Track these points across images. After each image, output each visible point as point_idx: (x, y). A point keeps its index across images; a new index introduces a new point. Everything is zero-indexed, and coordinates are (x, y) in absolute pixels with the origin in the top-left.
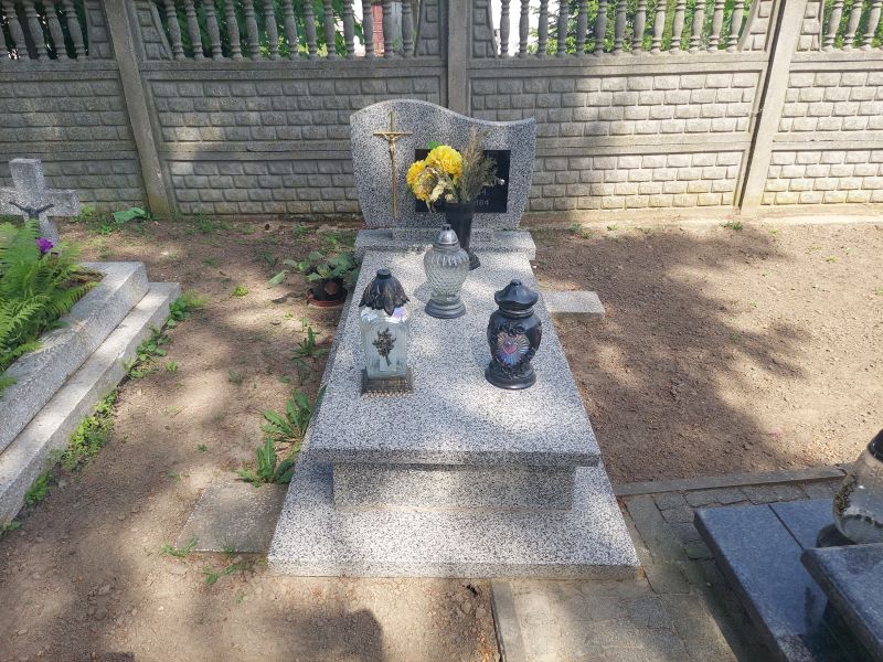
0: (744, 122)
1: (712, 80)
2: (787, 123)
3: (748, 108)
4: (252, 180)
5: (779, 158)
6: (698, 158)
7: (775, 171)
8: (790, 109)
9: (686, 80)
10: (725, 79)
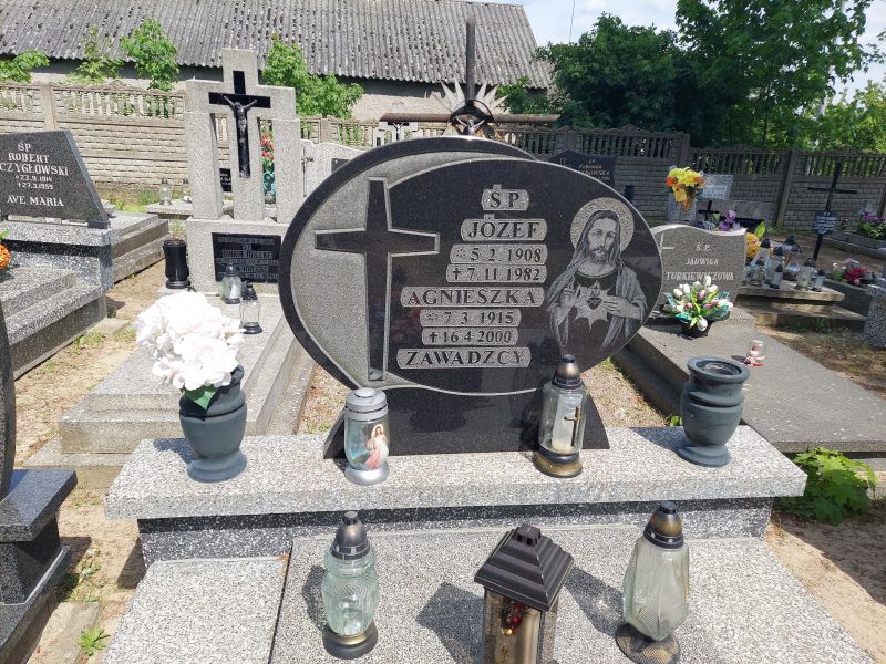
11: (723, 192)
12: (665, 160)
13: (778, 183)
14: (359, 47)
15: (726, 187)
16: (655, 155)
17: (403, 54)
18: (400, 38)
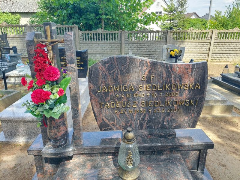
0: (207, 49)
1: (203, 44)
2: (214, 50)
3: (208, 47)
5: (213, 55)
6: (201, 55)
7: (212, 57)
8: (214, 48)
9: (199, 44)
10: (205, 43)
13: (119, 44)
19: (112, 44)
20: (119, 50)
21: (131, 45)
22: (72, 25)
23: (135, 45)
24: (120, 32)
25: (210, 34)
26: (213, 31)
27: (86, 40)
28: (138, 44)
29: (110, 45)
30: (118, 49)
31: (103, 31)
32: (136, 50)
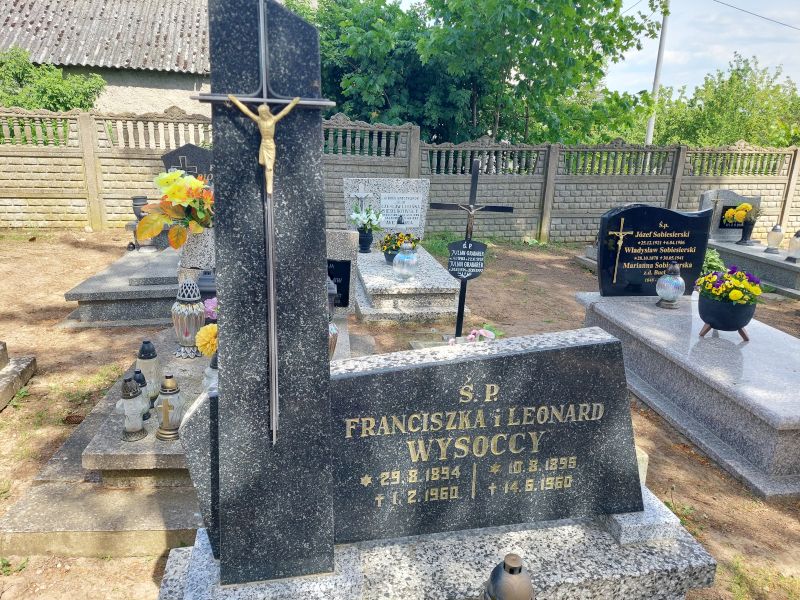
0: (779, 203)
1: (769, 186)
2: (795, 204)
3: (780, 198)
4: (584, 226)
8: (796, 198)
9: (760, 187)
10: (773, 186)
11: (418, 203)
12: (392, 158)
13: (539, 186)
14: (119, 35)
15: (420, 196)
16: (379, 154)
17: (170, 42)
18: (172, 25)
19: (517, 186)
20: (537, 205)
21: (573, 187)
22: (400, 124)
23: (584, 186)
24: (546, 149)
25: (788, 160)
26: (796, 151)
27: (438, 171)
28: (595, 186)
29: (512, 186)
30: (533, 198)
31: (493, 144)
32: (588, 205)
